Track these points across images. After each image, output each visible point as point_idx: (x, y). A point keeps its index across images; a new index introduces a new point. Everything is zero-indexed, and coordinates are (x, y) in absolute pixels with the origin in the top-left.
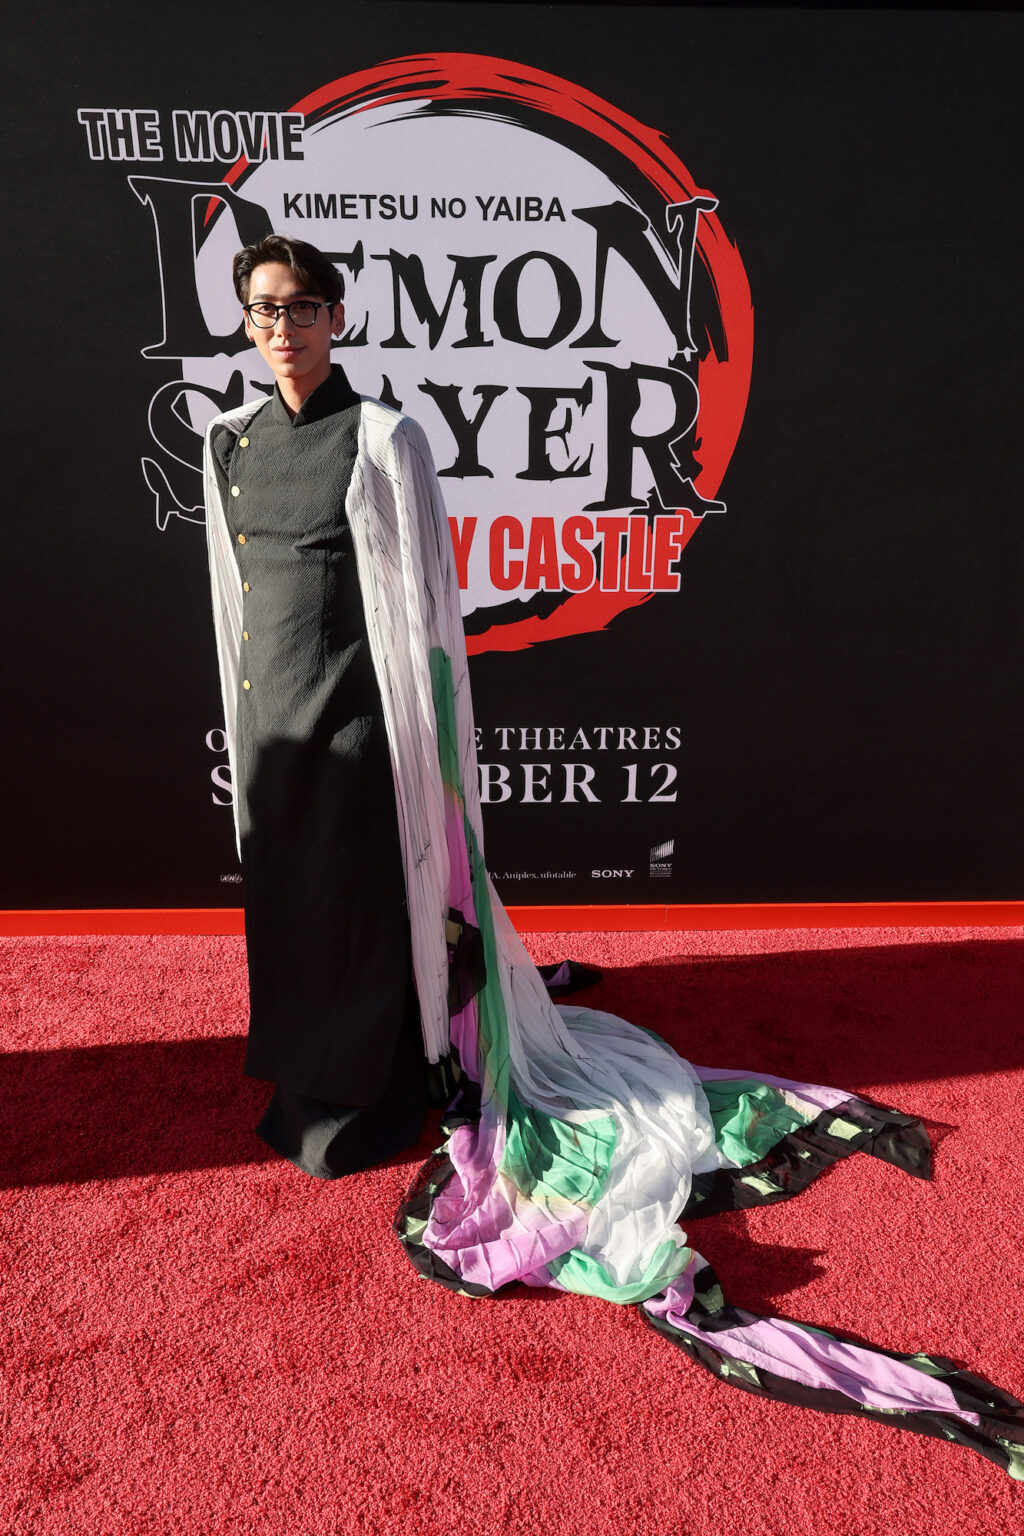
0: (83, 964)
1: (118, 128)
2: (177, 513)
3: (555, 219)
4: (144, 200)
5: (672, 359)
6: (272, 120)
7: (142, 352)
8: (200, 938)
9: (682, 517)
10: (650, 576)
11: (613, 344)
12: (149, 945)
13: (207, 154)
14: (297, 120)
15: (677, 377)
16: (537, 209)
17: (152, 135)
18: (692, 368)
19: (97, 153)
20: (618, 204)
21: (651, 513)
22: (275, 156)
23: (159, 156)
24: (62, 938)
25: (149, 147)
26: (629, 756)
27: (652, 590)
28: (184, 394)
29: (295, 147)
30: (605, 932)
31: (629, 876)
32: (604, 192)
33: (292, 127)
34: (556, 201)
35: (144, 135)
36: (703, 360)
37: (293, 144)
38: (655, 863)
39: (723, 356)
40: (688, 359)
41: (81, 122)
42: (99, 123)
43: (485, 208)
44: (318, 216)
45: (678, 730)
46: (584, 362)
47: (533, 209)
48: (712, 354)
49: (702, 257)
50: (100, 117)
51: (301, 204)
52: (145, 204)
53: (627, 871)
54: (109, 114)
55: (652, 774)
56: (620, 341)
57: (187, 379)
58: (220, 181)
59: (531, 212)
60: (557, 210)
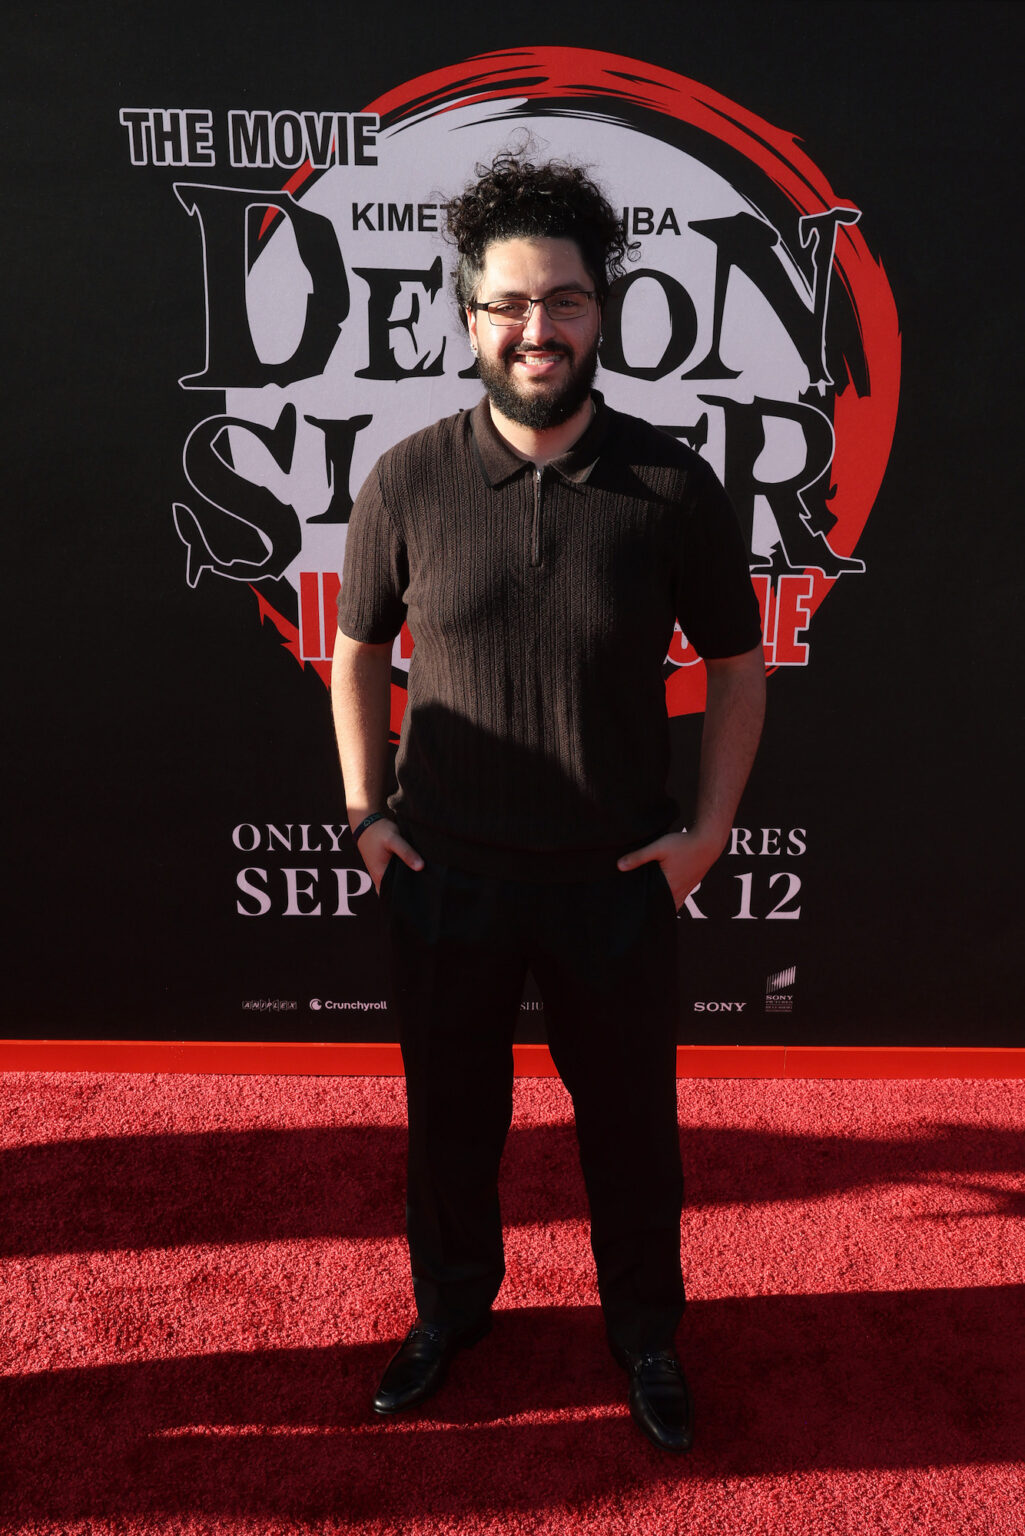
0: (74, 1108)
1: (165, 130)
2: (212, 567)
3: (668, 233)
4: (190, 210)
5: (803, 393)
6: (342, 122)
7: (180, 381)
8: (214, 1078)
9: (811, 577)
10: (772, 647)
11: (734, 375)
12: (153, 1085)
13: (265, 159)
14: (371, 121)
15: (807, 414)
16: (648, 221)
17: (204, 138)
18: (828, 403)
19: (139, 157)
20: (742, 215)
21: (774, 573)
22: (344, 161)
23: (210, 161)
24: (48, 1075)
25: (199, 151)
26: (742, 863)
27: (774, 663)
28: (226, 430)
29: (368, 151)
30: (710, 1079)
31: (740, 1009)
32: (725, 201)
33: (365, 128)
34: (669, 212)
35: (194, 138)
36: (840, 395)
37: (365, 147)
38: (772, 994)
39: (864, 390)
40: (822, 392)
41: (123, 123)
42: (144, 124)
44: (391, 228)
45: (804, 832)
46: (699, 396)
47: (643, 221)
48: (851, 388)
49: (841, 275)
50: (145, 117)
51: (373, 215)
52: (191, 214)
53: (737, 1004)
54: (155, 114)
55: (771, 886)
56: (740, 373)
57: (231, 412)
58: (280, 190)
59: (640, 224)
60: (670, 222)
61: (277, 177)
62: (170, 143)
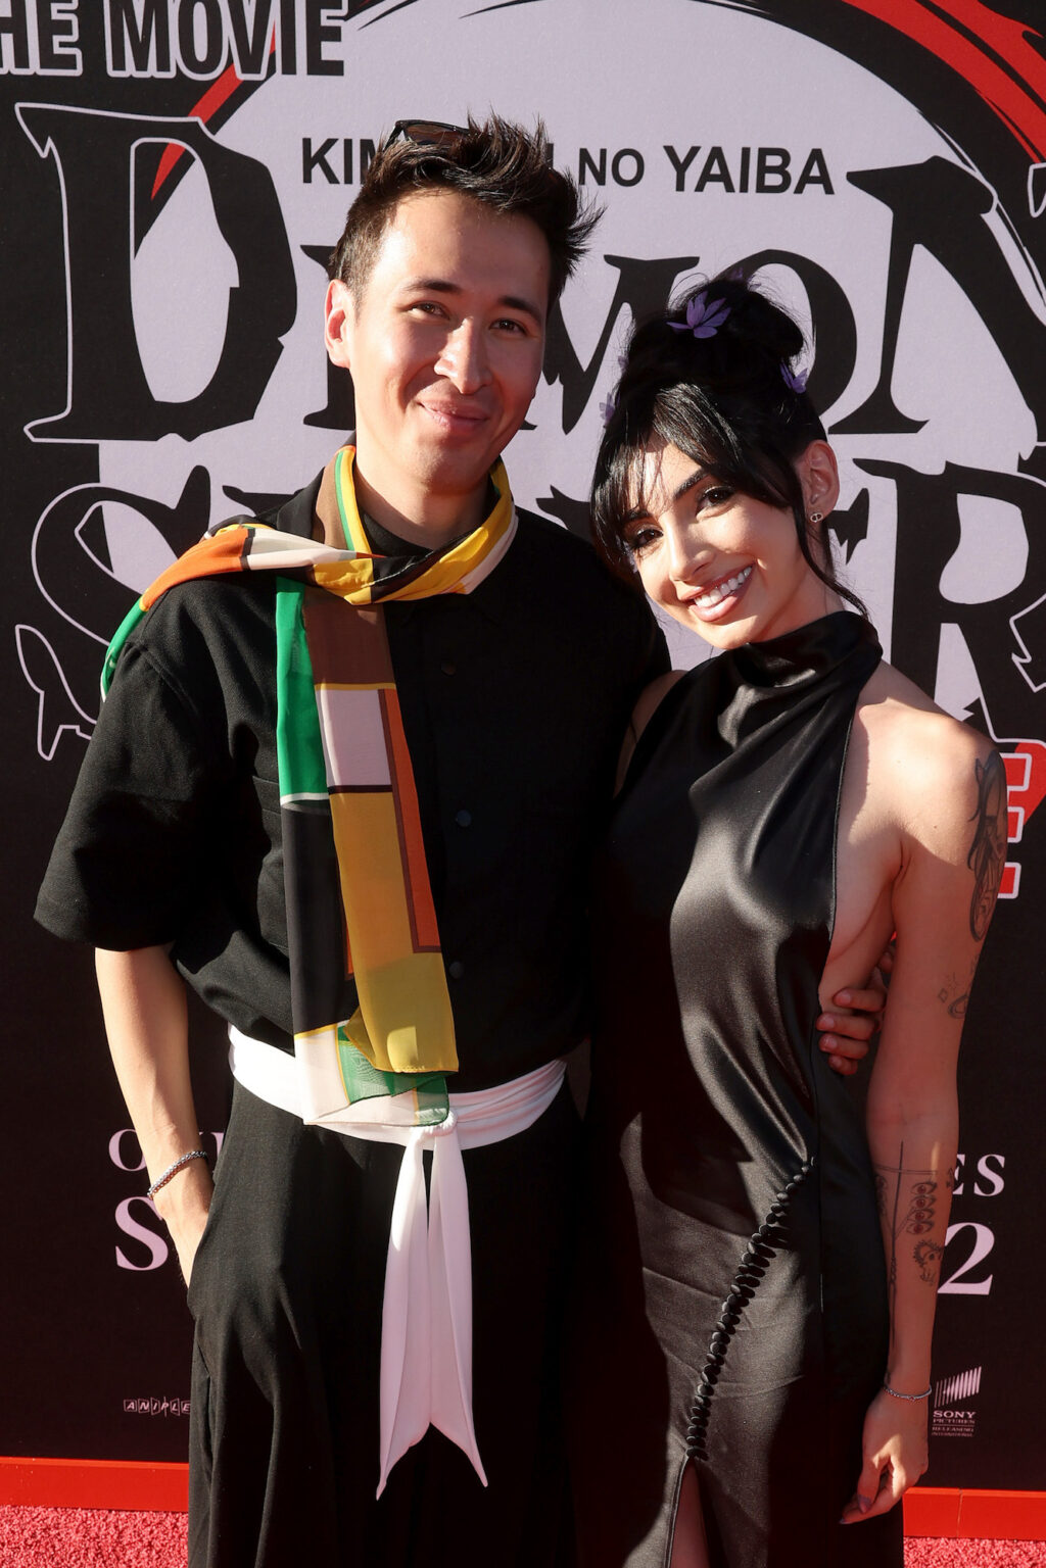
1: (2, 15)
2: (77, 727)
3: (814, 190)
4: (43, 150)
6: (288, 3)
7: (26, 429)
9: (1029, 758)
11: (914, 426)
13: (163, 64)
15: (1033, 491)
16: (781, 170)
17: (65, 28)
20: (936, 162)
22: (289, 68)
23: (74, 67)
25: (57, 50)
28: (99, 508)
29: (329, 51)
34: (816, 156)
35: (48, 28)
37: (324, 44)
38: (943, 1409)
43: (681, 168)
45: (1002, 1160)
47: (773, 170)
51: (335, 158)
52: (44, 155)
56: (925, 422)
57: (107, 480)
58: (186, 115)
59: (767, 176)
60: (817, 171)
61: (180, 94)
62: (11, 36)
